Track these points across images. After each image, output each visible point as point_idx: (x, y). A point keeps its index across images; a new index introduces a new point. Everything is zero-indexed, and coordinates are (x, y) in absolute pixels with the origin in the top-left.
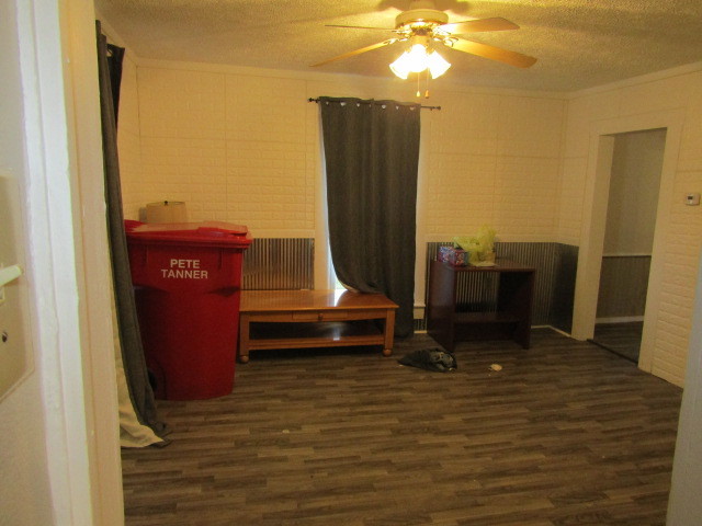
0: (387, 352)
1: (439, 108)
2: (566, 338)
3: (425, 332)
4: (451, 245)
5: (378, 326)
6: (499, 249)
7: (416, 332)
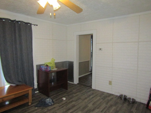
0: (30, 104)
1: (37, 25)
2: (73, 84)
3: (38, 92)
4: (44, 65)
5: (25, 96)
6: (57, 64)
7: (36, 92)
